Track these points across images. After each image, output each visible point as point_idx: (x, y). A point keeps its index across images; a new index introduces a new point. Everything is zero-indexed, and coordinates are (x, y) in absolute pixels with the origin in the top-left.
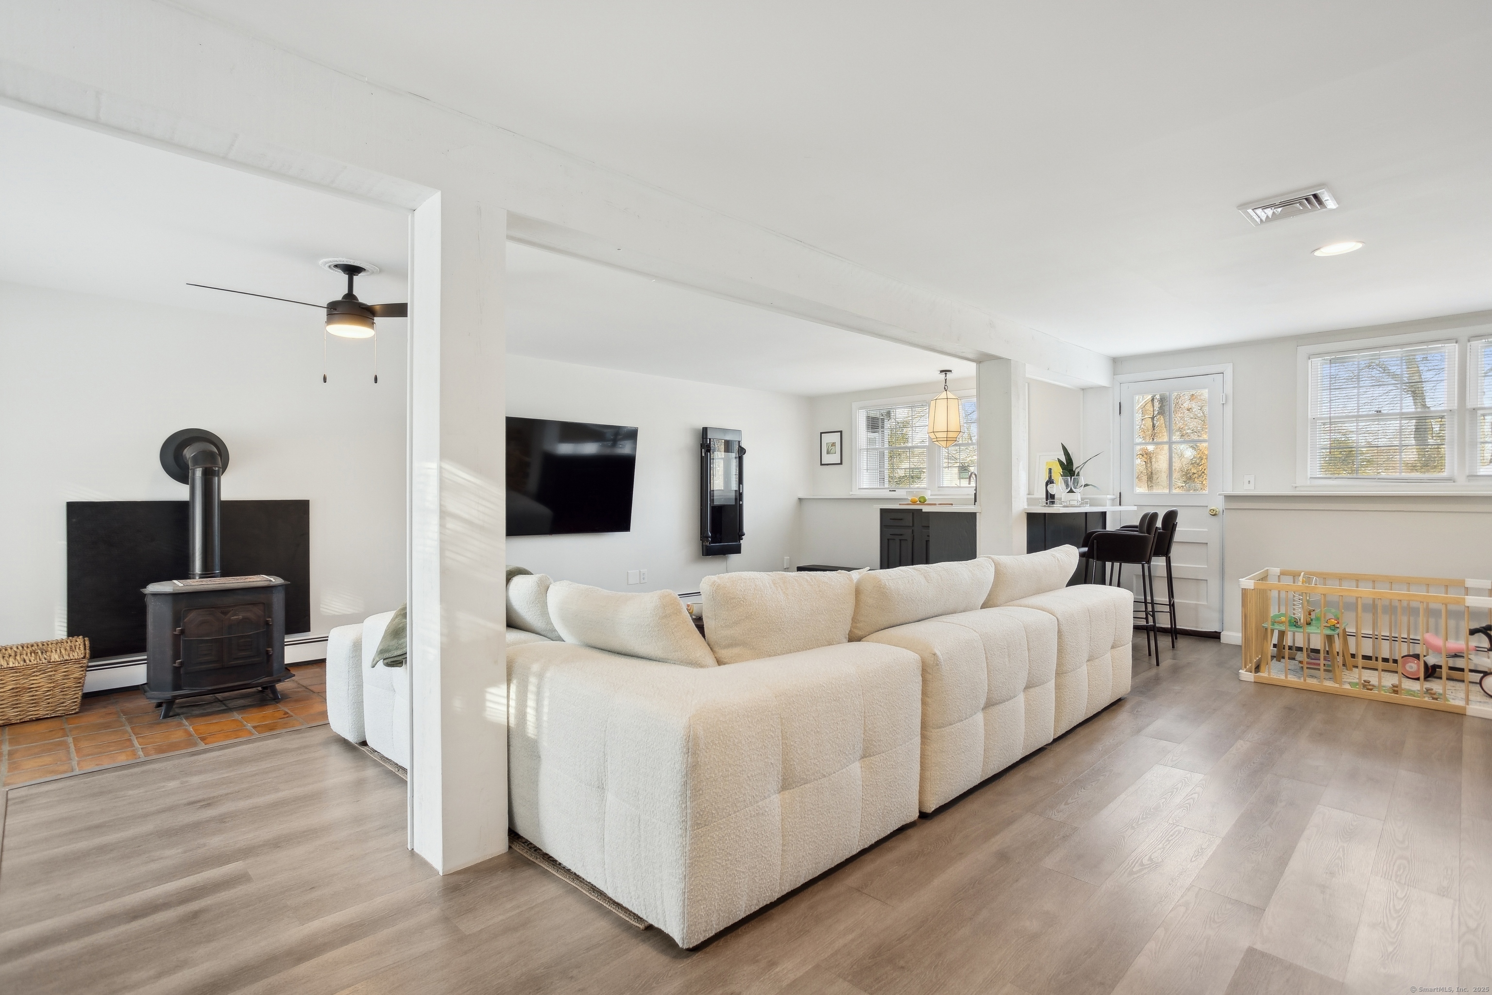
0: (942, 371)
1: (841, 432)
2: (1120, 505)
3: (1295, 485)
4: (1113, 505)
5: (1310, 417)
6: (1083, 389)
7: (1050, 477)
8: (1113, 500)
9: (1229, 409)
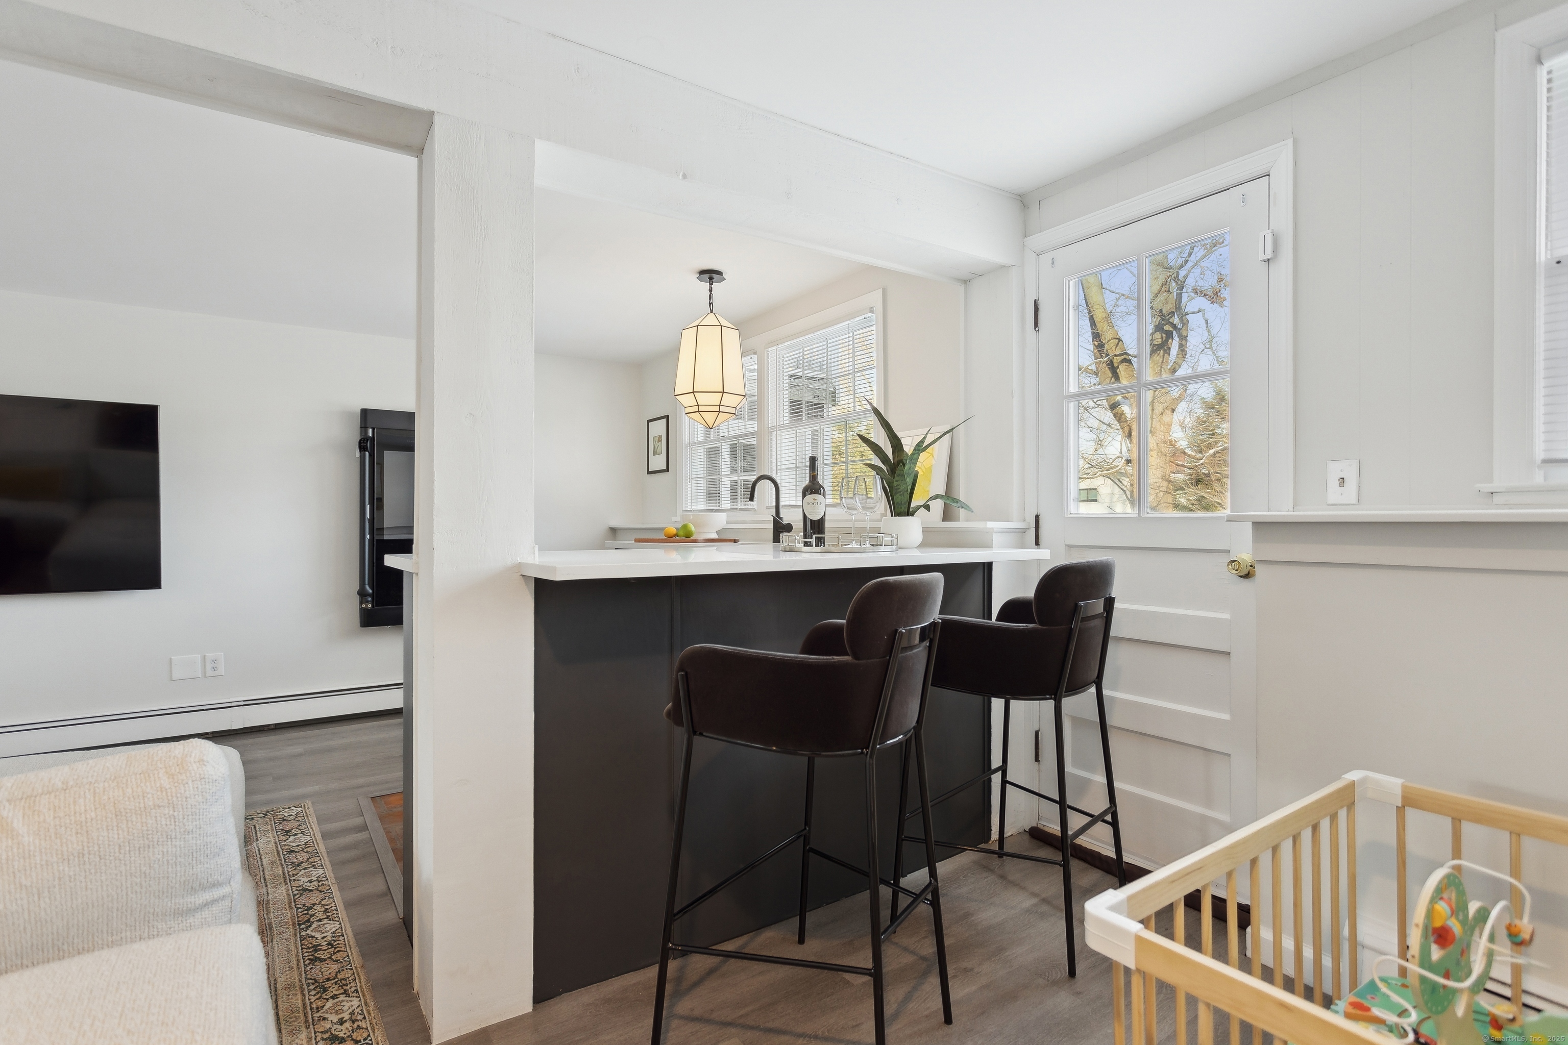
0: (702, 272)
1: (667, 417)
2: (1037, 543)
3: (1487, 487)
4: (1023, 546)
5: (1543, 255)
6: (965, 282)
7: (813, 478)
8: (1023, 531)
9: (1283, 269)
